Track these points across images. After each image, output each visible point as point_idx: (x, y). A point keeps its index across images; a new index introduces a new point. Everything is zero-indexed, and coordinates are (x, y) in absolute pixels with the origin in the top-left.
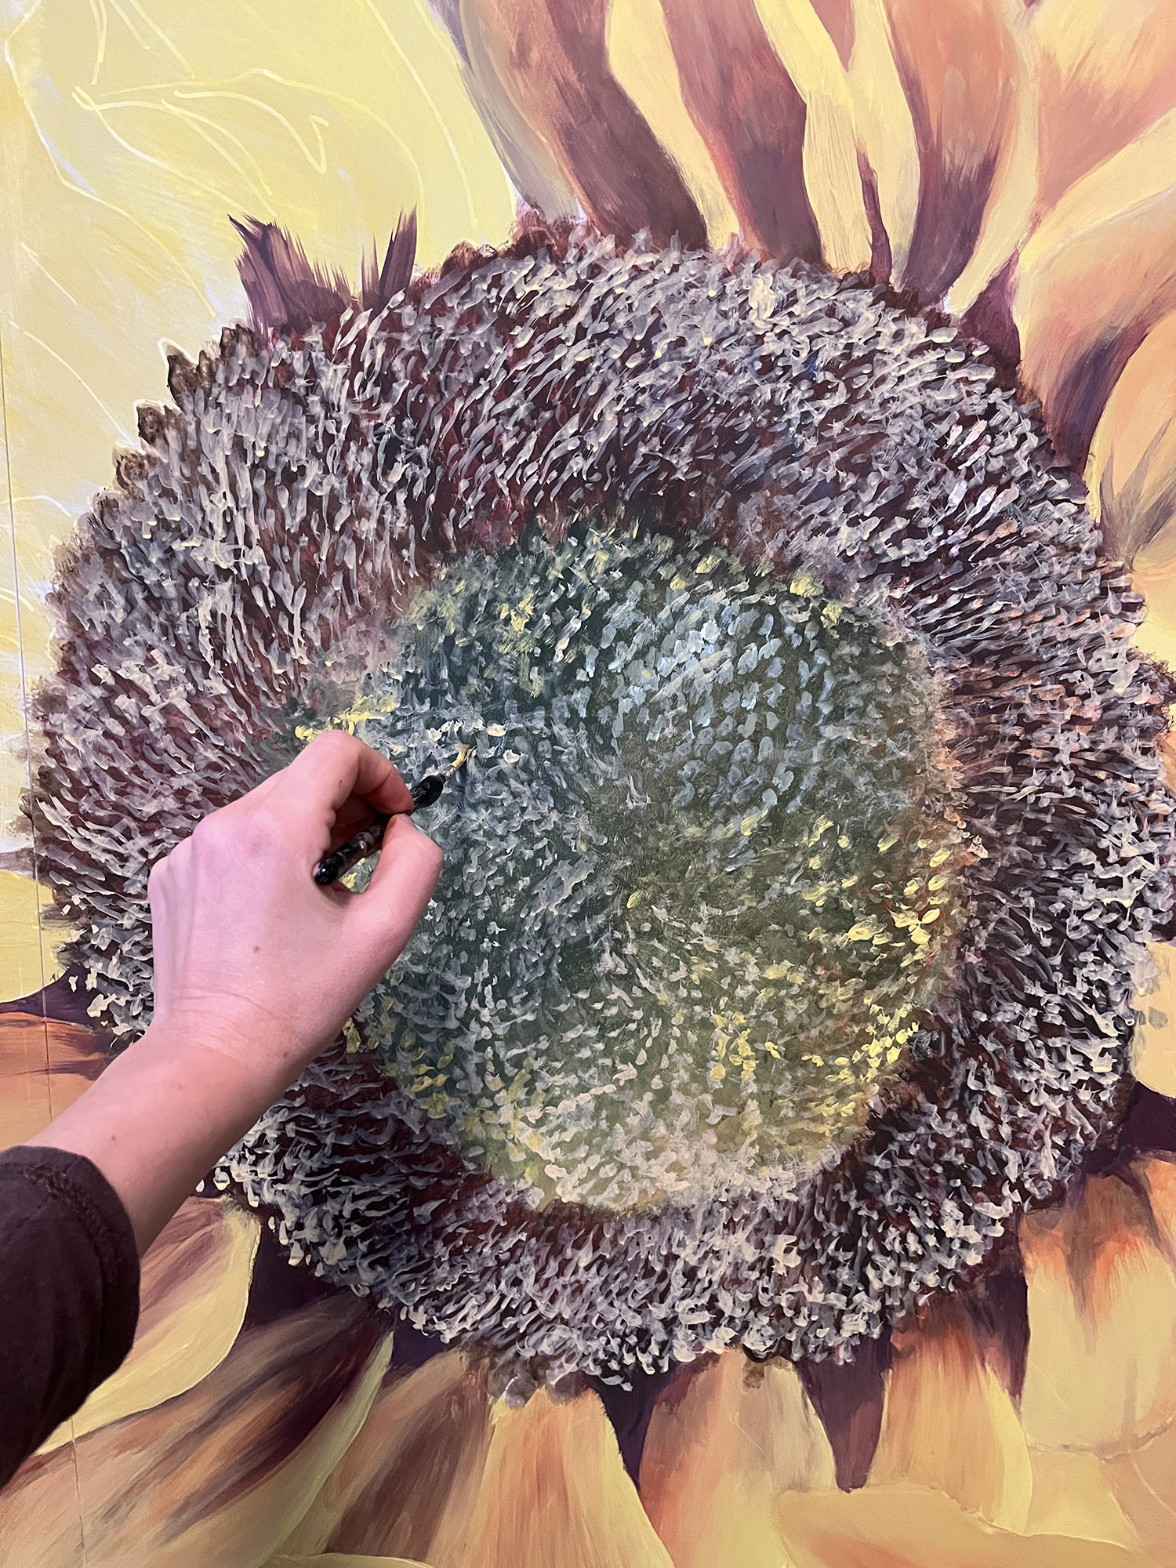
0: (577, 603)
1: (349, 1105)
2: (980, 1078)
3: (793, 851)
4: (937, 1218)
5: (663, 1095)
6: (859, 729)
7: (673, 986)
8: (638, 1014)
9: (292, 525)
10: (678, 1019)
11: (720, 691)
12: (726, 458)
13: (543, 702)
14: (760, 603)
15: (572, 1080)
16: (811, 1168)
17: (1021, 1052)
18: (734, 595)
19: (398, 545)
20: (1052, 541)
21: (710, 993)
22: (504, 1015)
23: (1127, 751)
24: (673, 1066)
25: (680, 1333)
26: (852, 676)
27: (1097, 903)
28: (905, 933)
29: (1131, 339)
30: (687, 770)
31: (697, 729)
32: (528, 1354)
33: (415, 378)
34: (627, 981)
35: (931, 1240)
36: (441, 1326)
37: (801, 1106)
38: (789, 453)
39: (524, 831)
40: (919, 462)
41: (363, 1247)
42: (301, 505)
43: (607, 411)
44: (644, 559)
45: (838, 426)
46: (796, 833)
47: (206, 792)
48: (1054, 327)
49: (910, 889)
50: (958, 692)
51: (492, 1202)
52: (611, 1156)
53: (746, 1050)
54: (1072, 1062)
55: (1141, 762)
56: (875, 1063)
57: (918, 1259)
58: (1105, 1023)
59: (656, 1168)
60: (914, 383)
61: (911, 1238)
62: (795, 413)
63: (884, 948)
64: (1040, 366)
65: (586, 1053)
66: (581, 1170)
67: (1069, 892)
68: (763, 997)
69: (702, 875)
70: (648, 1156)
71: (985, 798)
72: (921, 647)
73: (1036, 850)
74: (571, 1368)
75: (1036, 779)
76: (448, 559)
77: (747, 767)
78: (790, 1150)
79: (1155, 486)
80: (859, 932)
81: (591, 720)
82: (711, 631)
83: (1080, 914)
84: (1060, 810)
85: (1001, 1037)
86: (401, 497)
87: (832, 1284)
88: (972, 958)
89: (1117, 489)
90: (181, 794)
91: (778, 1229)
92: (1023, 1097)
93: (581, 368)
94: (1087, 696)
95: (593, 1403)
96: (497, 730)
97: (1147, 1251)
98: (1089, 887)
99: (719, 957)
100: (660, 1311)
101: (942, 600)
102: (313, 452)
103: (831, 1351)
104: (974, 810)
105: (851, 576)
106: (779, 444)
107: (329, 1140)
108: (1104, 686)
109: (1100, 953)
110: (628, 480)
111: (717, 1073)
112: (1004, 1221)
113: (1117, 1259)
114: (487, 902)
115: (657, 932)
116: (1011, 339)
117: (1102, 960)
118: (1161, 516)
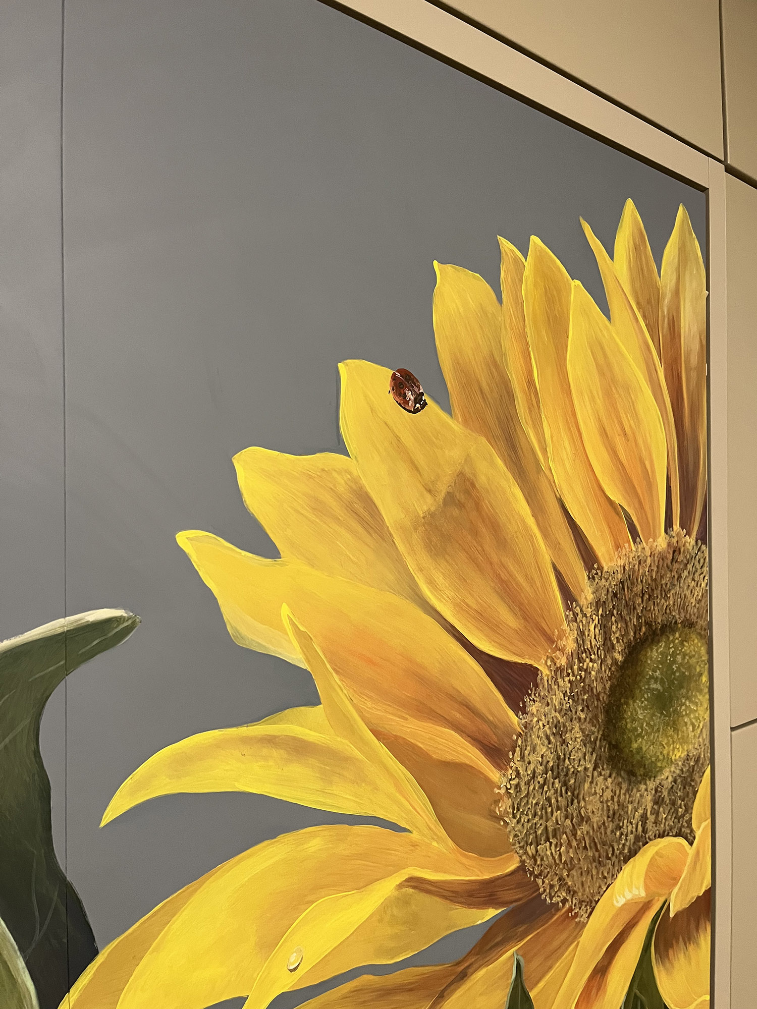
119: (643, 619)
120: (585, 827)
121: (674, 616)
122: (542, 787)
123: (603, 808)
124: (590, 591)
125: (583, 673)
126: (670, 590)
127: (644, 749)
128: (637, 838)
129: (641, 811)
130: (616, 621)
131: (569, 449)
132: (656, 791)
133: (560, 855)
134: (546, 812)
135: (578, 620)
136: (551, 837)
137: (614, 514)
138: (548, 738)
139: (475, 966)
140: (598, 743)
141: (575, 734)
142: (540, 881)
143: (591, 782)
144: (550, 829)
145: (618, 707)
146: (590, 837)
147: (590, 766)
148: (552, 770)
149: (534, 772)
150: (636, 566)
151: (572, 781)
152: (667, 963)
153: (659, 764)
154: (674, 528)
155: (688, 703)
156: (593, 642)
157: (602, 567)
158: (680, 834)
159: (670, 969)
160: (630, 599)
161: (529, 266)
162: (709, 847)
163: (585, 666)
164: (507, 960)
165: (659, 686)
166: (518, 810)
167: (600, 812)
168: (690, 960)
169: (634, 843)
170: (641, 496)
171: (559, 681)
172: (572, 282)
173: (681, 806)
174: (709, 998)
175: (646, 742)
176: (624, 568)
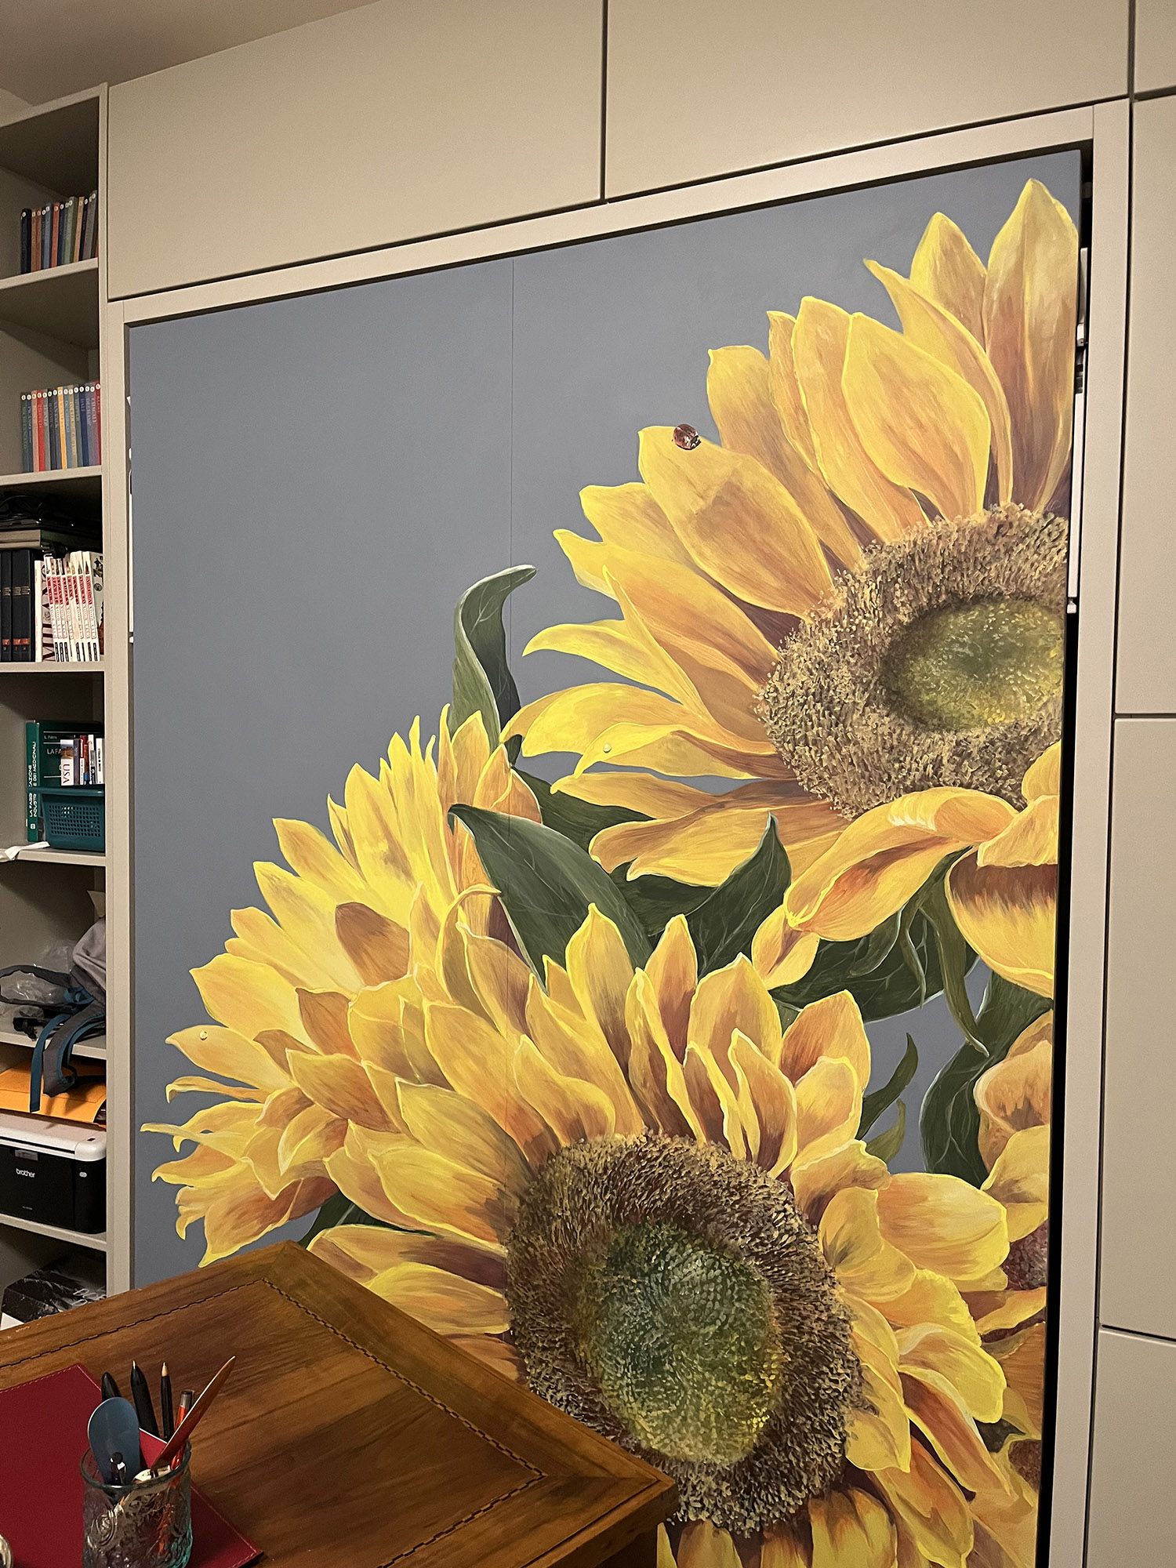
0: (658, 1245)
1: (587, 1394)
2: (792, 1442)
3: (726, 1343)
4: (779, 1491)
5: (685, 1419)
6: (747, 1306)
7: (688, 1380)
8: (677, 1387)
9: (578, 1206)
10: (689, 1392)
11: (702, 1284)
12: (703, 1210)
13: (647, 1274)
14: (714, 1258)
15: (656, 1405)
16: (734, 1459)
17: (806, 1437)
18: (706, 1253)
19: (607, 1217)
20: (807, 1256)
21: (700, 1386)
22: (635, 1377)
23: (838, 1335)
24: (688, 1409)
25: (691, 1509)
26: (744, 1287)
27: (830, 1387)
28: (763, 1381)
29: (831, 1195)
30: (692, 1307)
31: (695, 1294)
33: (614, 1170)
34: (673, 1375)
35: (777, 1499)
37: (731, 1435)
38: (723, 1212)
39: (642, 1315)
40: (763, 1222)
42: (581, 1201)
43: (668, 1189)
44: (680, 1235)
45: (737, 1206)
46: (727, 1337)
47: (551, 1281)
48: (804, 1188)
49: (765, 1366)
50: (779, 1300)
51: (630, 1441)
52: (668, 1436)
53: (712, 1410)
54: (824, 1446)
55: (843, 1339)
56: (755, 1426)
57: (771, 1505)
58: (835, 1433)
59: (683, 1445)
60: (761, 1197)
61: (769, 1496)
62: (724, 1199)
63: (757, 1385)
64: (800, 1200)
65: (660, 1397)
66: (659, 1438)
67: (820, 1381)
68: (717, 1392)
69: (697, 1344)
70: (680, 1439)
71: (790, 1339)
72: (766, 1283)
73: (807, 1362)
75: (806, 1337)
76: (621, 1224)
77: (712, 1310)
78: (727, 1451)
79: (842, 1245)
80: (748, 1377)
81: (662, 1284)
82: (699, 1263)
83: (825, 1390)
84: (815, 1349)
85: (798, 1428)
86: (609, 1204)
87: (742, 1506)
88: (787, 1396)
89: (829, 1243)
90: (544, 1280)
91: (724, 1479)
92: (808, 1454)
93: (660, 1175)
94: (822, 1312)
95: (661, 1526)
96: (635, 1281)
97: (855, 1526)
98: (827, 1380)
99: (703, 1374)
100: (684, 1498)
101: (772, 1268)
102: (585, 1186)
103: (743, 1532)
104: (786, 1343)
105: (743, 1254)
106: (719, 1208)
107: (581, 1405)
108: (828, 1310)
109: (832, 1406)
110: (674, 1211)
111: (702, 1416)
112: (802, 1500)
113: (844, 1527)
114: (630, 1337)
115: (683, 1360)
116: (791, 1189)
117: (833, 1409)
118: (843, 1255)
119: (943, 588)
120: (852, 749)
121: (996, 589)
122: (802, 705)
124: (866, 562)
125: (854, 628)
126: (990, 563)
127: (940, 703)
128: (925, 777)
129: (932, 756)
130: (900, 588)
131: (841, 450)
132: (958, 744)
133: (821, 760)
134: (806, 724)
135: (849, 584)
136: (810, 743)
137: (901, 497)
138: (809, 670)
139: (732, 804)
140: (872, 686)
141: (843, 675)
142: (797, 772)
143: (863, 715)
144: (810, 738)
145: (902, 661)
146: (858, 758)
147: (862, 703)
148: (814, 694)
149: (794, 693)
150: (935, 542)
151: (837, 709)
152: (971, 905)
153: (965, 722)
154: (1002, 503)
155: (1019, 673)
156: (868, 604)
157: (883, 543)
158: (997, 793)
159: (978, 915)
160: (923, 570)
161: (798, 321)
162: (1053, 823)
163: (857, 622)
164: (762, 812)
165: (967, 651)
166: (776, 715)
167: (872, 742)
168: (1014, 923)
169: (920, 780)
170: (945, 479)
171: (825, 630)
172: (851, 317)
173: (1000, 768)
174: (1052, 977)
175: (944, 697)
176: (915, 543)
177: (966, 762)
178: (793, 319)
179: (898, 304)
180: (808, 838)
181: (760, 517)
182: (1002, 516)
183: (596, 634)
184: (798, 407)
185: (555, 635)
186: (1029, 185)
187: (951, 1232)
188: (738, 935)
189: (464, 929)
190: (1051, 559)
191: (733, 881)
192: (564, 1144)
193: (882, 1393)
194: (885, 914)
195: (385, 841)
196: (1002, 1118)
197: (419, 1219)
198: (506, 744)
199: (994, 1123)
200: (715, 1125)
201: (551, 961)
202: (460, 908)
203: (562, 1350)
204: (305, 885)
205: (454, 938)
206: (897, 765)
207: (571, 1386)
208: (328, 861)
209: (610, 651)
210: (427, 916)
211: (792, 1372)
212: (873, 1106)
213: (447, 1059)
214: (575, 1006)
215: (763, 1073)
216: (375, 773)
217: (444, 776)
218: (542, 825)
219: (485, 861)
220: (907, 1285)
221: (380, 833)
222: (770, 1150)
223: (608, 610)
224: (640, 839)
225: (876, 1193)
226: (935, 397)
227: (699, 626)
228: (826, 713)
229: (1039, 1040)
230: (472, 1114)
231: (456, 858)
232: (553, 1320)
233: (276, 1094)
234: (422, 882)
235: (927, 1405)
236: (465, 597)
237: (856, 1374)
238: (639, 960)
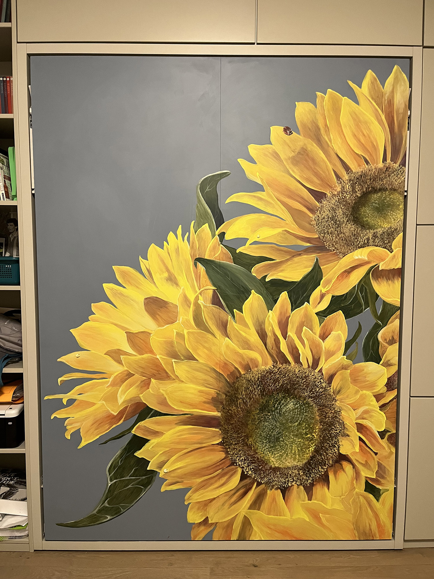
0: (278, 401)
1: (252, 455)
2: (323, 452)
3: (301, 427)
4: (319, 468)
5: (287, 454)
6: (308, 414)
8: (284, 445)
9: (248, 393)
10: (289, 445)
11: (293, 410)
12: (293, 386)
13: (274, 411)
14: (297, 401)
15: (277, 452)
16: (304, 462)
17: (327, 449)
18: (294, 400)
19: (259, 395)
20: (328, 394)
21: (292, 442)
22: (270, 445)
23: (337, 416)
24: (288, 451)
25: (289, 482)
26: (307, 408)
27: (335, 432)
28: (314, 436)
29: (335, 374)
30: (290, 418)
31: (291, 414)
32: (272, 485)
33: (261, 379)
34: (283, 441)
35: (318, 471)
36: (262, 481)
37: (303, 455)
38: (300, 385)
39: (272, 425)
40: (313, 386)
41: (253, 472)
42: (249, 391)
43: (281, 382)
44: (285, 396)
45: (305, 383)
46: (301, 425)
47: (238, 421)
48: (326, 373)
49: (314, 431)
50: (318, 410)
51: (268, 466)
52: (281, 461)
53: (296, 449)
54: (333, 451)
55: (339, 417)
56: (311, 450)
57: (316, 473)
58: (336, 446)
59: (286, 462)
60: (313, 379)
61: (316, 471)
62: (300, 382)
63: (311, 437)
64: (326, 377)
65: (279, 449)
66: (278, 463)
67: (332, 431)
68: (298, 443)
69: (291, 429)
70: (286, 461)
71: (322, 421)
72: (314, 405)
73: (328, 426)
74: (277, 486)
75: (327, 419)
76: (264, 396)
77: (296, 418)
78: (302, 460)
79: (339, 389)
80: (308, 436)
81: (279, 413)
82: (292, 403)
83: (333, 433)
84: (330, 422)
85: (325, 447)
86: (259, 390)
87: (307, 476)
88: (321, 438)
89: (334, 389)
91: (301, 470)
92: (328, 454)
93: (278, 377)
94: (332, 410)
95: (279, 491)
96: (269, 414)
97: (342, 472)
98: (334, 430)
99: (293, 438)
100: (287, 480)
101: (316, 400)
102: (250, 386)
103: (307, 484)
105: (307, 398)
106: (299, 385)
107: (250, 459)
108: (334, 409)
109: (335, 438)
110: (283, 388)
111: (293, 451)
112: (326, 469)
113: (339, 473)
114: (268, 433)
115: (286, 436)
116: (322, 374)
117: (336, 439)
118: (339, 391)
119: (370, 186)
120: (342, 235)
121: (386, 187)
122: (327, 221)
123: (350, 232)
124: (347, 177)
125: (343, 197)
126: (384, 179)
127: (369, 221)
128: (364, 244)
129: (367, 237)
130: (358, 185)
131: (340, 141)
132: (374, 233)
133: (333, 239)
134: (328, 228)
135: (342, 183)
136: (330, 234)
137: (358, 157)
138: (329, 210)
139: (303, 254)
140: (349, 215)
141: (340, 212)
142: (325, 243)
143: (346, 225)
144: (329, 232)
145: (358, 208)
146: (344, 238)
147: (346, 221)
148: (330, 218)
149: (324, 217)
150: (368, 172)
151: (338, 223)
152: (378, 282)
153: (376, 227)
154: (388, 161)
155: (392, 212)
156: (348, 190)
157: (353, 171)
158: (385, 248)
159: (379, 284)
160: (364, 180)
161: (327, 97)
162: (400, 256)
163: (344, 195)
164: (313, 256)
165: (377, 205)
166: (318, 225)
167: (349, 233)
168: (389, 285)
169: (363, 244)
170: (371, 152)
171: (334, 197)
172: (343, 98)
173: (386, 240)
174: (399, 300)
175: (370, 219)
176: (362, 172)
177: (376, 239)
178: (324, 96)
179: (358, 96)
180: (328, 264)
181: (313, 160)
182: (387, 165)
183: (255, 196)
184: (326, 125)
185: (239, 196)
186: (396, 67)
187: (370, 378)
188: (305, 296)
189: (202, 303)
190: (401, 179)
191: (304, 279)
192: (242, 373)
193: (351, 430)
194: (352, 286)
195: (167, 272)
196: (386, 343)
197: (183, 409)
198: (218, 235)
199: (383, 344)
200: (297, 359)
201: (237, 311)
202: (200, 295)
203: (243, 443)
204: (129, 291)
205: (197, 306)
206: (356, 240)
207: (246, 454)
208: (141, 282)
209: (260, 203)
210: (186, 300)
211: (322, 431)
212: (348, 345)
213: (195, 350)
214: (246, 325)
215: (313, 339)
216: (162, 247)
217: (192, 248)
218: (233, 264)
219: (210, 278)
220: (358, 396)
221: (164, 270)
222: (316, 362)
223: (259, 188)
224: (270, 267)
225: (349, 371)
226: (368, 127)
227: (292, 195)
228: (335, 224)
229: (396, 318)
230: (206, 368)
231: (198, 277)
232: (239, 434)
233: (116, 374)
234: (183, 287)
235: (364, 431)
236: (201, 181)
237: (343, 426)
238: (270, 307)
